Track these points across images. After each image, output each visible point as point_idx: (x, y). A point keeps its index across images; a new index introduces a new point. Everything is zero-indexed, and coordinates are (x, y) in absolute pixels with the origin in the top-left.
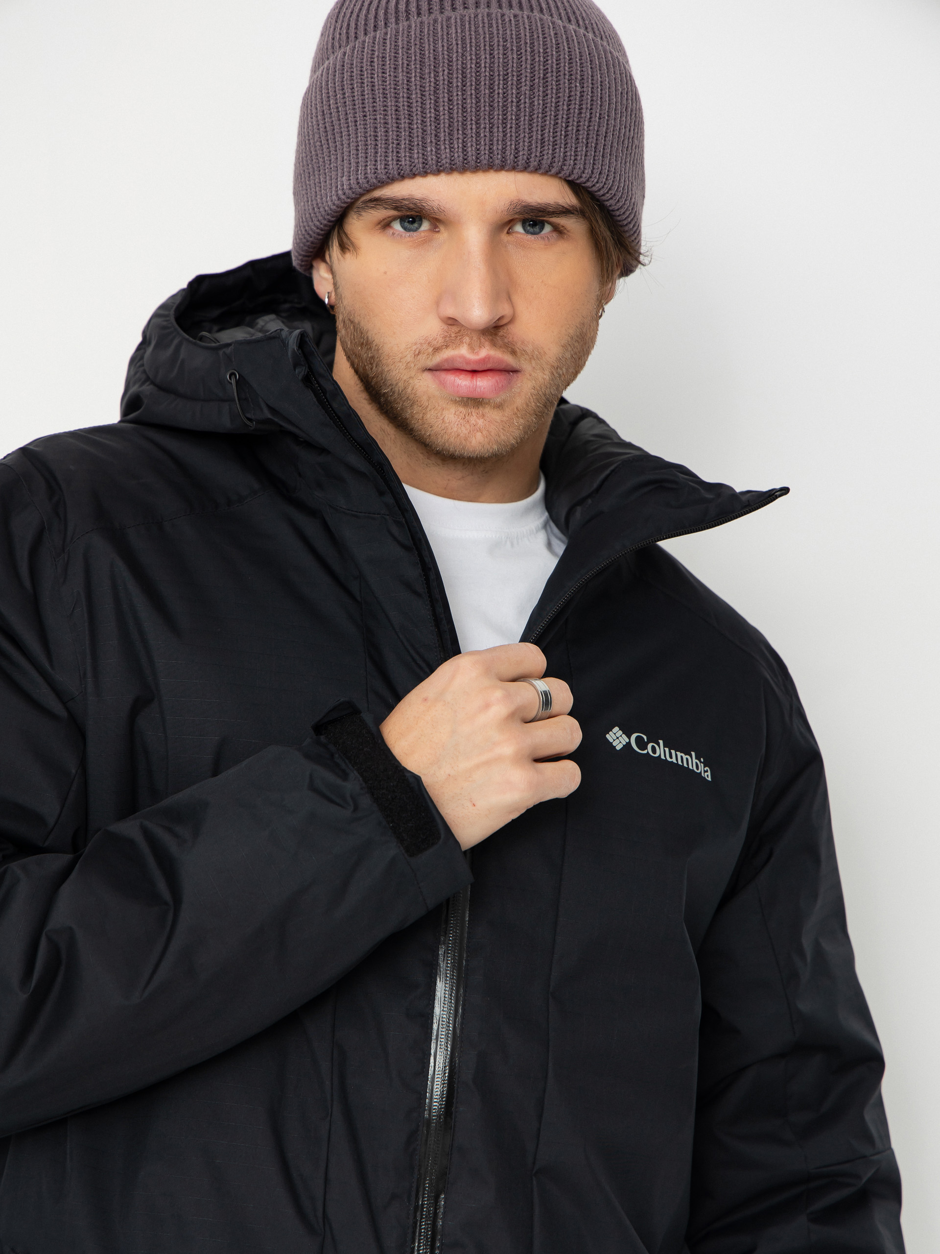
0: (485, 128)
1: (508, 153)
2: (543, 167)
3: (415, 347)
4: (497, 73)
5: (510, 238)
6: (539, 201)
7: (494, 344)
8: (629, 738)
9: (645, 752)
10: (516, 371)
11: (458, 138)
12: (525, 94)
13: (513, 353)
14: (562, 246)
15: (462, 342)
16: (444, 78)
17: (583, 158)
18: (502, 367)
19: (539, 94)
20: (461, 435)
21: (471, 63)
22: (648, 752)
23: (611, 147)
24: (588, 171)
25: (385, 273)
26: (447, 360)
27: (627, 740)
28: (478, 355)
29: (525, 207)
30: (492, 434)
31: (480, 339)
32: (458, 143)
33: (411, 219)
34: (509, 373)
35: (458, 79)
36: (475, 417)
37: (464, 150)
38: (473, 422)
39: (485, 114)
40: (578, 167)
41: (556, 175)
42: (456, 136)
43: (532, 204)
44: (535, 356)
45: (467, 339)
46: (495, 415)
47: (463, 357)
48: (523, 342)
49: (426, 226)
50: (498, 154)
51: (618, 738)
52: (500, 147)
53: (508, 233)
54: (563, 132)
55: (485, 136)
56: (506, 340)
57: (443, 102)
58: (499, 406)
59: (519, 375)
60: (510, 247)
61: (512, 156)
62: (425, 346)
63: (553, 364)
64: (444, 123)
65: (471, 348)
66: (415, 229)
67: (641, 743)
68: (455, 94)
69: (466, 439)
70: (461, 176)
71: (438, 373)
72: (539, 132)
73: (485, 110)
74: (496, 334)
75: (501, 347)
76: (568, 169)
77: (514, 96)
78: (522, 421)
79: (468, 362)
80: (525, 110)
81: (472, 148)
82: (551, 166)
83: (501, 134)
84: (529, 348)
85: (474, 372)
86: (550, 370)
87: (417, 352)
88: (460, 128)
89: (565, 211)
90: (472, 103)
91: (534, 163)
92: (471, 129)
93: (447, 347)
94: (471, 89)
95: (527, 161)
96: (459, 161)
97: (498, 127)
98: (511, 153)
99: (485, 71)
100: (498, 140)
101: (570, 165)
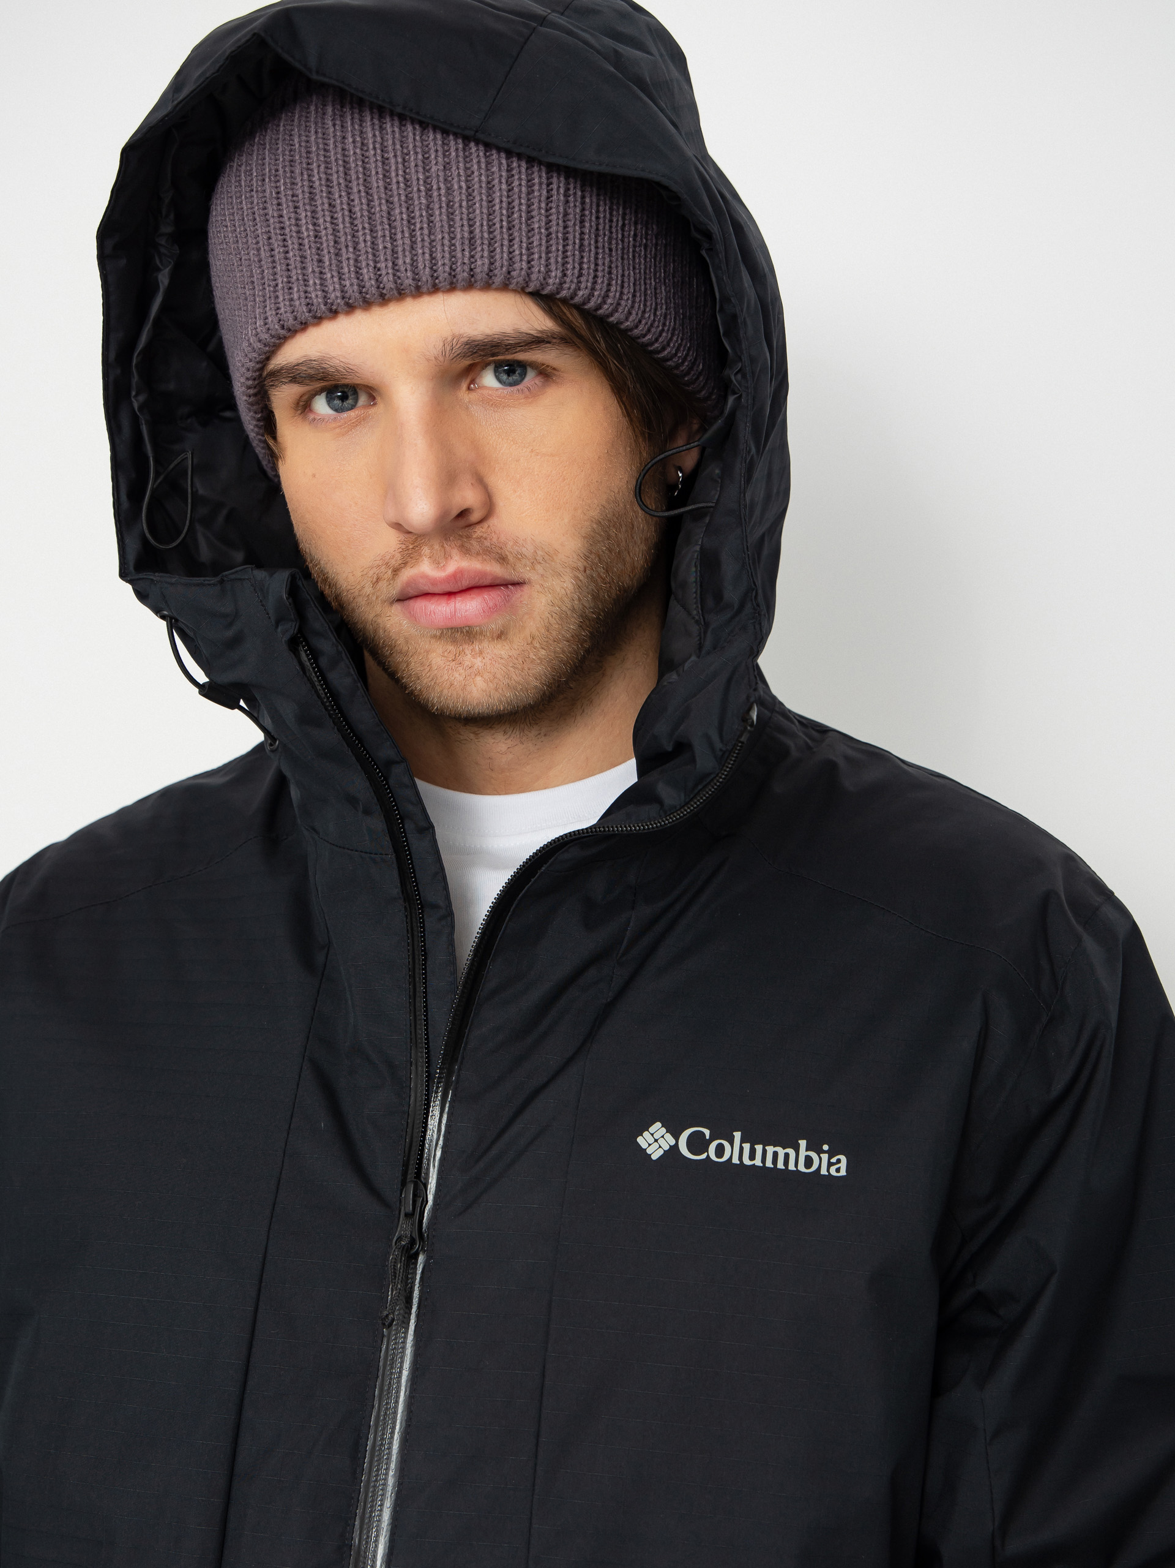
0: (384, 236)
1: (421, 266)
2: (479, 277)
3: (371, 573)
4: (393, 154)
5: (473, 396)
6: (488, 332)
7: (465, 551)
8: (677, 1138)
9: (704, 1156)
10: (518, 584)
11: (348, 259)
12: (438, 175)
13: (502, 559)
14: (554, 395)
15: (420, 555)
16: (319, 177)
17: (543, 255)
18: (487, 582)
19: (459, 172)
20: (456, 683)
21: (354, 146)
22: (708, 1155)
23: (596, 237)
24: (555, 274)
25: (314, 476)
26: (408, 584)
27: (672, 1142)
28: (444, 570)
29: (467, 343)
30: (499, 676)
31: (443, 546)
32: (348, 265)
33: (339, 394)
34: (508, 588)
35: (339, 173)
36: (469, 656)
37: (358, 274)
38: (467, 663)
39: (382, 217)
40: (537, 270)
41: (505, 287)
42: (345, 256)
43: (478, 338)
44: (544, 557)
45: (426, 550)
46: (500, 650)
47: (424, 576)
48: (516, 542)
49: (363, 399)
50: (406, 270)
51: (656, 1141)
52: (408, 260)
53: (469, 388)
54: (504, 223)
55: (385, 248)
56: (487, 543)
57: (323, 210)
58: (501, 635)
59: (526, 588)
60: (477, 411)
61: (427, 269)
62: (383, 569)
63: (575, 565)
64: (327, 240)
65: (436, 563)
66: (350, 407)
67: (697, 1144)
68: (337, 196)
69: (464, 688)
70: (368, 315)
71: (407, 603)
72: (466, 228)
73: (381, 211)
74: (469, 537)
75: (478, 554)
76: (520, 275)
77: (421, 182)
78: (543, 652)
79: (434, 582)
80: (440, 200)
81: (368, 269)
82: (490, 274)
83: (407, 241)
84: (528, 550)
85: (450, 594)
86: (571, 575)
87: (375, 580)
88: (350, 244)
89: (537, 341)
90: (362, 204)
91: (462, 275)
92: (365, 241)
93: (405, 564)
94: (358, 184)
95: (453, 274)
96: (353, 291)
97: (403, 232)
98: (425, 266)
99: (375, 155)
100: (404, 250)
101: (522, 269)
